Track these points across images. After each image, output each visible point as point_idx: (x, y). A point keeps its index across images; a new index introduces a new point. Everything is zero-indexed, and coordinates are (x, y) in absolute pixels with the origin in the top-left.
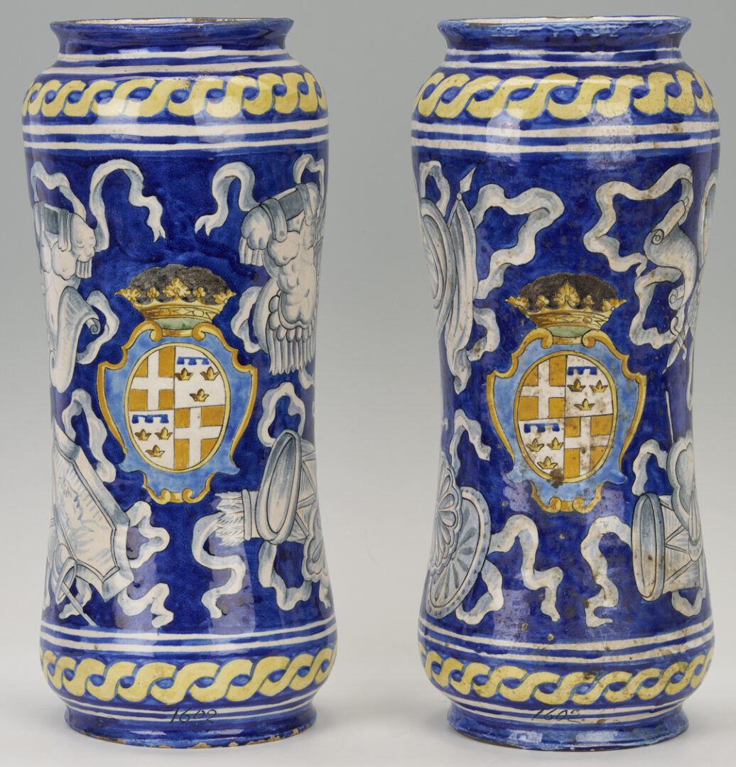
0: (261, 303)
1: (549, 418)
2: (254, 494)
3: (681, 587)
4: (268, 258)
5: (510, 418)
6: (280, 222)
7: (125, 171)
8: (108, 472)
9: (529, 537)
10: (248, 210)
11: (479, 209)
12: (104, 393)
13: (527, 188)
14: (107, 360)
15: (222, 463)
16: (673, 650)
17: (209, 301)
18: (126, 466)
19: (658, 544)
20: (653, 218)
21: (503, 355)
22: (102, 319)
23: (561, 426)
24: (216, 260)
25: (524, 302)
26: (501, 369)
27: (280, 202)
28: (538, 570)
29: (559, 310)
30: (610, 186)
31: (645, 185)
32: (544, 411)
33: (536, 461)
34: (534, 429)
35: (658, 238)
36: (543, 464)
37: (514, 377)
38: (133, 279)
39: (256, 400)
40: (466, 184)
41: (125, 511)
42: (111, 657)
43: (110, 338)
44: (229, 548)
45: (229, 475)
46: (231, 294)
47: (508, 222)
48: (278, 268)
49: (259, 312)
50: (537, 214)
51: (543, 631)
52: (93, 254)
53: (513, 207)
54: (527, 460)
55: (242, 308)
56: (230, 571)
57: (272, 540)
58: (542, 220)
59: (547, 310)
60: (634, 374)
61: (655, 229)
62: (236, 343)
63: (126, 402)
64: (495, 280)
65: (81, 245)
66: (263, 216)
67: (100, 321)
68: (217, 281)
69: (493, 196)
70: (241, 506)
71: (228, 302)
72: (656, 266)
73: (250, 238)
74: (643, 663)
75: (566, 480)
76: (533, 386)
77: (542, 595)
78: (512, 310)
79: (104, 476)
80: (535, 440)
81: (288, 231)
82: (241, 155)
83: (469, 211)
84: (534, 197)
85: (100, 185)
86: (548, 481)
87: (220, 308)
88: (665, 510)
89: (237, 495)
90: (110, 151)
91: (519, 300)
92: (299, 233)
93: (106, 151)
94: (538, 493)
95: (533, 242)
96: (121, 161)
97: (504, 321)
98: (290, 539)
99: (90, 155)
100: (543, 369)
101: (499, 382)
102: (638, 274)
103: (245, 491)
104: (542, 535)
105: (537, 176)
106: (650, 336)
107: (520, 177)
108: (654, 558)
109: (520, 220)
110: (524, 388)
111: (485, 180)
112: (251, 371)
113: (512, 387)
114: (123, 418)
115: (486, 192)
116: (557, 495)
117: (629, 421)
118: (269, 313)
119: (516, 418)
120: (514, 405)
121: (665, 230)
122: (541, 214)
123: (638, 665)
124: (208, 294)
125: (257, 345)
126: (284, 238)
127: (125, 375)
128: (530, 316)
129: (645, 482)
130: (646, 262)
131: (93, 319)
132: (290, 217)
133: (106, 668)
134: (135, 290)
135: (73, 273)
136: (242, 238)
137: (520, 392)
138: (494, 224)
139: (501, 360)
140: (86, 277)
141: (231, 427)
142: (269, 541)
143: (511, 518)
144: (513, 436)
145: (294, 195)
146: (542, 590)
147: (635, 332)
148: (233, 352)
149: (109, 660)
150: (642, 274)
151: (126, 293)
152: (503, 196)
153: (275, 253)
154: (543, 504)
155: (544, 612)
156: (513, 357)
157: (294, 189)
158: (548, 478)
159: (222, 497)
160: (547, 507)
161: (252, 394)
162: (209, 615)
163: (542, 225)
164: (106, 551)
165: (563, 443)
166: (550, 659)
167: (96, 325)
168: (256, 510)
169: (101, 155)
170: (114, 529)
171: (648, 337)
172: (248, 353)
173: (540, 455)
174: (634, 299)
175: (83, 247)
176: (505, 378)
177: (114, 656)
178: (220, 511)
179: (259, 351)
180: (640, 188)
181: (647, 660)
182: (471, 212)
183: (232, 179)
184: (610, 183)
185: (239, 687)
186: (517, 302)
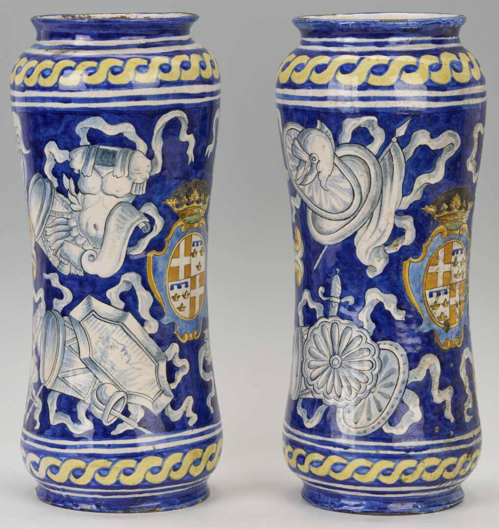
1: (443, 286)
5: (420, 289)
7: (179, 118)
8: (153, 326)
9: (435, 369)
11: (410, 148)
12: (152, 272)
13: (444, 131)
14: (155, 249)
18: (166, 320)
21: (417, 246)
22: (152, 221)
23: (448, 291)
25: (434, 209)
26: (415, 257)
28: (441, 390)
29: (452, 212)
32: (440, 282)
33: (436, 316)
34: (435, 294)
36: (440, 318)
37: (424, 260)
38: (175, 191)
40: (401, 131)
41: (164, 352)
42: (166, 452)
43: (157, 234)
47: (430, 155)
50: (448, 147)
51: (447, 430)
52: (148, 177)
53: (434, 145)
54: (431, 316)
58: (450, 151)
59: (446, 213)
63: (167, 276)
64: (415, 196)
65: (138, 172)
67: (150, 223)
69: (422, 138)
75: (451, 327)
76: (435, 265)
77: (444, 406)
78: (426, 215)
79: (149, 330)
80: (436, 302)
83: (402, 149)
84: (447, 136)
85: (162, 129)
86: (443, 328)
87: (206, 206)
90: (171, 105)
91: (431, 207)
93: (168, 105)
94: (438, 338)
95: (444, 167)
96: (178, 111)
97: (419, 223)
99: (157, 108)
100: (441, 253)
101: (413, 265)
104: (442, 365)
105: (450, 122)
107: (441, 123)
109: (438, 153)
110: (430, 267)
111: (418, 127)
113: (422, 267)
114: (164, 288)
115: (418, 135)
116: (448, 337)
119: (424, 289)
120: (423, 280)
122: (450, 147)
124: (204, 198)
127: (167, 258)
128: (437, 218)
131: (144, 222)
133: (163, 460)
134: (175, 199)
135: (129, 191)
137: (427, 270)
138: (421, 157)
139: (415, 250)
140: (141, 193)
143: (423, 357)
144: (422, 301)
146: (444, 403)
149: (165, 454)
151: (170, 201)
152: (429, 137)
154: (442, 344)
155: (446, 417)
156: (423, 247)
158: (442, 326)
160: (444, 346)
163: (450, 155)
164: (152, 381)
165: (449, 302)
166: (453, 448)
167: (147, 226)
169: (165, 108)
170: (157, 365)
173: (438, 312)
175: (139, 173)
176: (417, 262)
177: (169, 451)
182: (403, 150)
186: (430, 209)
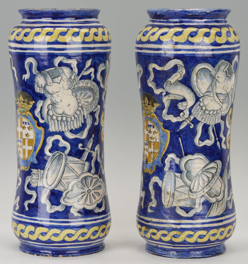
0: (44, 106)
2: (42, 171)
3: (181, 206)
4: (45, 91)
6: (49, 79)
10: (36, 74)
15: (33, 159)
16: (174, 226)
17: (28, 104)
19: (172, 189)
20: (166, 77)
24: (28, 90)
27: (48, 72)
30: (152, 65)
31: (162, 65)
35: (169, 84)
39: (44, 139)
44: (33, 188)
45: (34, 163)
46: (34, 102)
48: (50, 95)
49: (44, 109)
55: (38, 107)
56: (32, 196)
57: (48, 188)
60: (165, 130)
61: (167, 80)
62: (36, 119)
66: (41, 76)
68: (29, 97)
70: (38, 174)
71: (33, 105)
72: (170, 94)
73: (37, 83)
74: (161, 228)
81: (53, 83)
82: (32, 55)
87: (31, 106)
88: (177, 178)
89: (37, 170)
92: (59, 84)
94: (144, 166)
98: (56, 189)
102: (163, 96)
103: (39, 170)
106: (170, 117)
108: (170, 193)
112: (42, 129)
117: (164, 146)
118: (48, 110)
121: (172, 82)
123: (159, 228)
124: (28, 101)
125: (44, 120)
126: (52, 85)
129: (169, 167)
130: (165, 92)
132: (53, 78)
136: (35, 83)
141: (35, 147)
142: (46, 188)
145: (54, 70)
147: (164, 115)
148: (36, 122)
150: (165, 96)
153: (48, 89)
154: (144, 169)
157: (54, 68)
158: (146, 161)
159: (33, 170)
161: (42, 137)
162: (25, 209)
168: (42, 176)
171: (169, 118)
172: (40, 123)
174: (163, 104)
178: (32, 175)
179: (44, 122)
180: (160, 66)
181: (162, 227)
183: (30, 63)
184: (151, 64)
185: (31, 235)
